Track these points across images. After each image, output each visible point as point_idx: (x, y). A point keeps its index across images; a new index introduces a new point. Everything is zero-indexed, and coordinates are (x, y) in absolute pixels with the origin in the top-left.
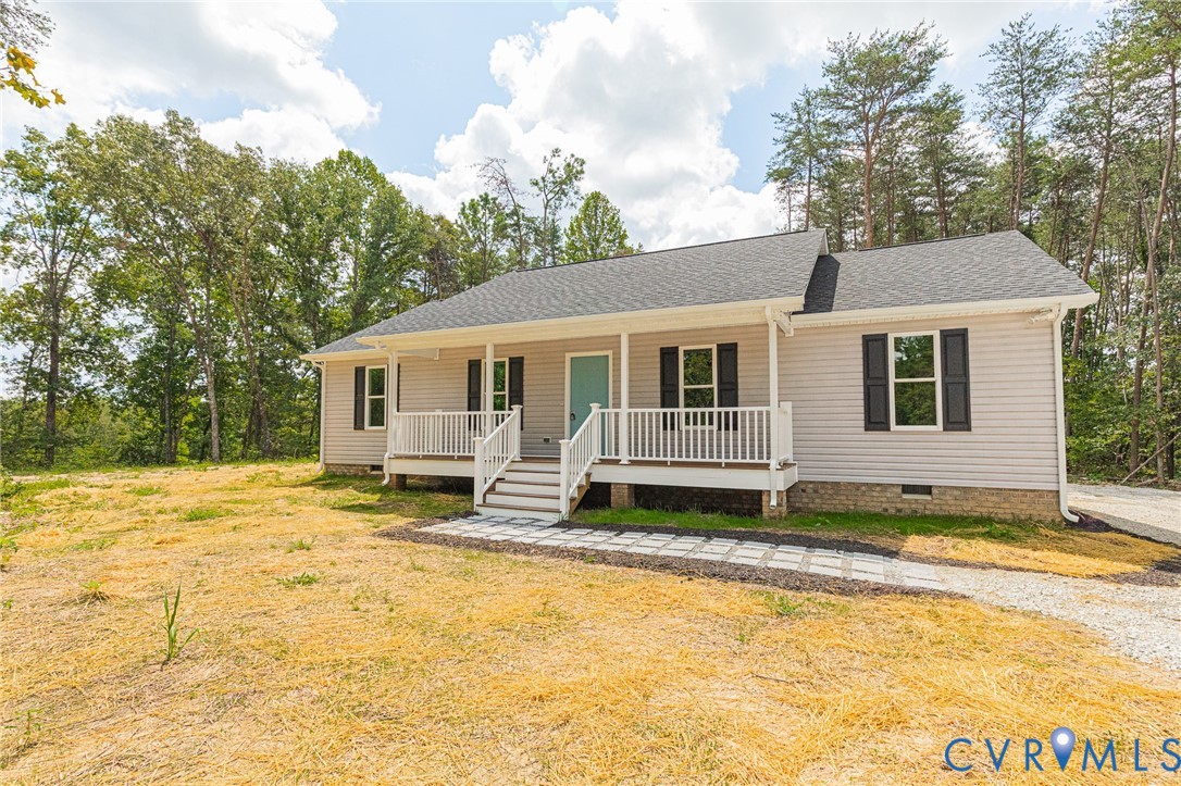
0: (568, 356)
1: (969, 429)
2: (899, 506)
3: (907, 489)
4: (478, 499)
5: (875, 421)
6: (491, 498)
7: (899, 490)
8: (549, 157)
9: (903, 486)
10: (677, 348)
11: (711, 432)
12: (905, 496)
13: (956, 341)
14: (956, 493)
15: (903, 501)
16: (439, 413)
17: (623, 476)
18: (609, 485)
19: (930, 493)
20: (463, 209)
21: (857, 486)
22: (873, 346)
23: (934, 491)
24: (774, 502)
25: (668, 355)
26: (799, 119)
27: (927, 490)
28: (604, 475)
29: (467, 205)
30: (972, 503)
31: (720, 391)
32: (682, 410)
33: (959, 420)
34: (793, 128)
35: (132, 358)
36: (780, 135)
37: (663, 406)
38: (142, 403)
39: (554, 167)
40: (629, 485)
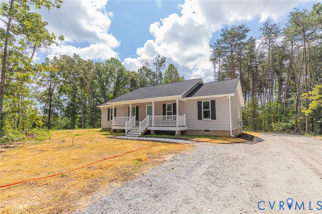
0: (147, 106)
1: (216, 119)
2: (204, 134)
3: (206, 131)
4: (126, 133)
5: (200, 118)
6: (129, 133)
7: (204, 131)
8: (157, 58)
9: (205, 130)
10: (166, 104)
11: (171, 120)
12: (205, 132)
13: (213, 102)
14: (214, 131)
15: (205, 133)
16: (123, 117)
17: (152, 128)
18: (150, 130)
19: (209, 132)
20: (139, 70)
21: (197, 130)
22: (199, 103)
23: (210, 131)
24: (177, 133)
25: (164, 105)
26: (216, 46)
27: (208, 131)
28: (149, 128)
29: (139, 69)
30: (216, 133)
31: (173, 112)
32: (167, 116)
33: (214, 118)
34: (215, 48)
35: (66, 106)
36: (212, 50)
37: (163, 115)
38: (68, 116)
39: (159, 60)
40: (154, 130)
